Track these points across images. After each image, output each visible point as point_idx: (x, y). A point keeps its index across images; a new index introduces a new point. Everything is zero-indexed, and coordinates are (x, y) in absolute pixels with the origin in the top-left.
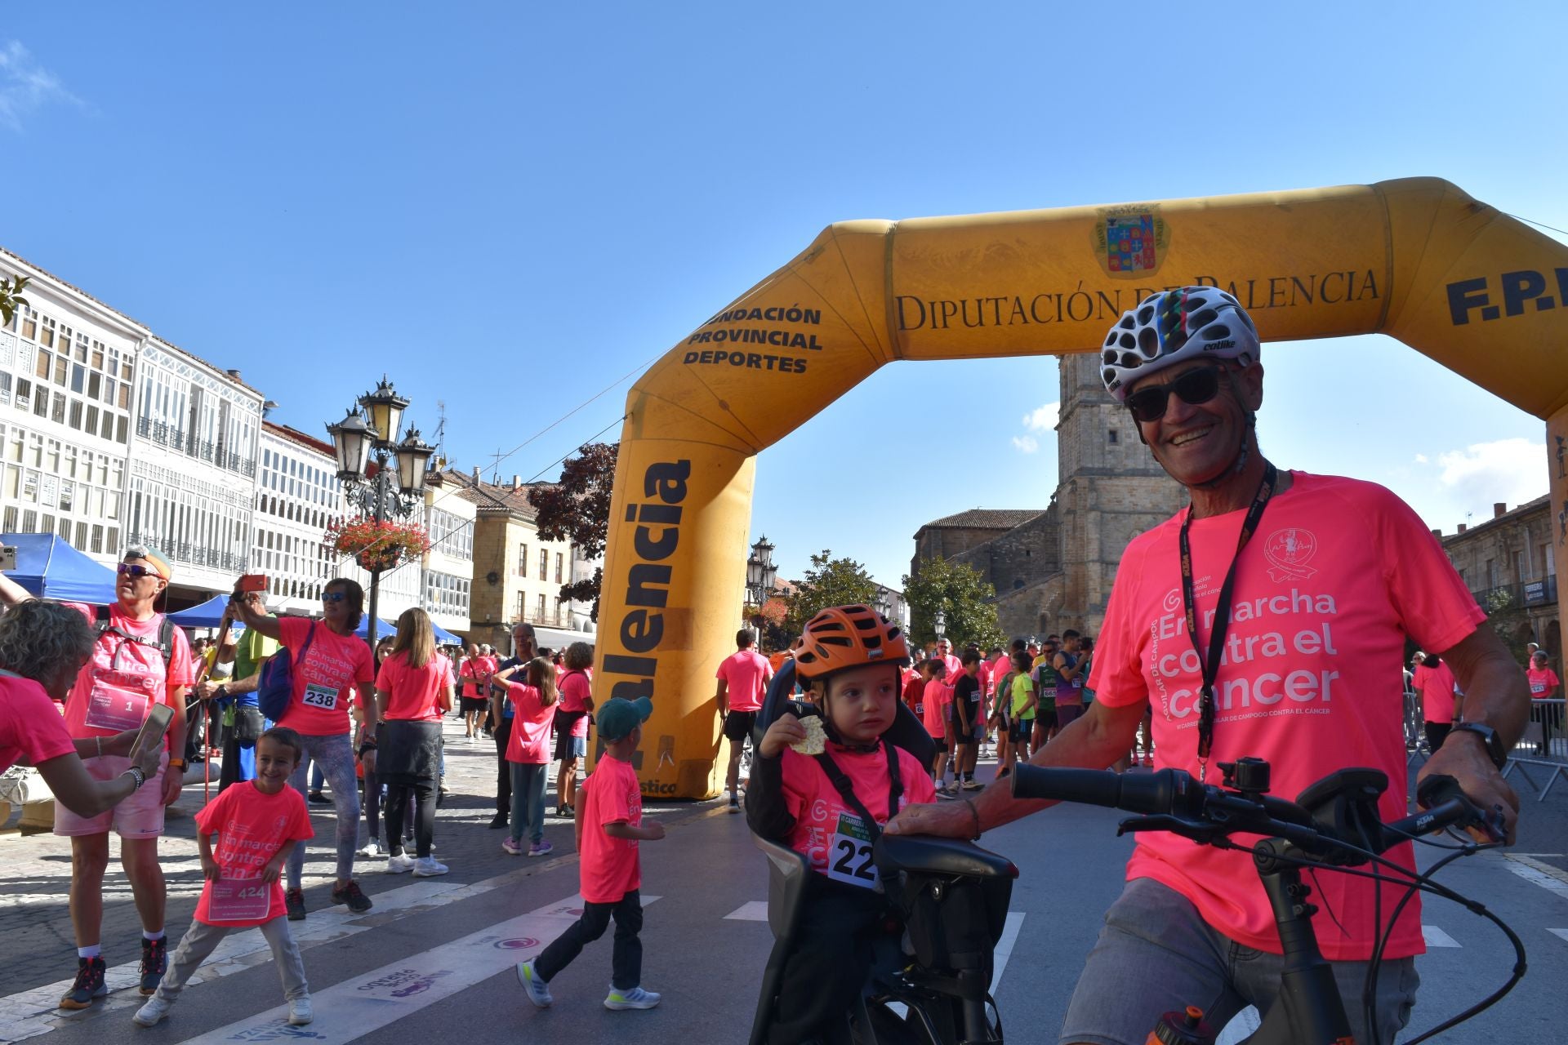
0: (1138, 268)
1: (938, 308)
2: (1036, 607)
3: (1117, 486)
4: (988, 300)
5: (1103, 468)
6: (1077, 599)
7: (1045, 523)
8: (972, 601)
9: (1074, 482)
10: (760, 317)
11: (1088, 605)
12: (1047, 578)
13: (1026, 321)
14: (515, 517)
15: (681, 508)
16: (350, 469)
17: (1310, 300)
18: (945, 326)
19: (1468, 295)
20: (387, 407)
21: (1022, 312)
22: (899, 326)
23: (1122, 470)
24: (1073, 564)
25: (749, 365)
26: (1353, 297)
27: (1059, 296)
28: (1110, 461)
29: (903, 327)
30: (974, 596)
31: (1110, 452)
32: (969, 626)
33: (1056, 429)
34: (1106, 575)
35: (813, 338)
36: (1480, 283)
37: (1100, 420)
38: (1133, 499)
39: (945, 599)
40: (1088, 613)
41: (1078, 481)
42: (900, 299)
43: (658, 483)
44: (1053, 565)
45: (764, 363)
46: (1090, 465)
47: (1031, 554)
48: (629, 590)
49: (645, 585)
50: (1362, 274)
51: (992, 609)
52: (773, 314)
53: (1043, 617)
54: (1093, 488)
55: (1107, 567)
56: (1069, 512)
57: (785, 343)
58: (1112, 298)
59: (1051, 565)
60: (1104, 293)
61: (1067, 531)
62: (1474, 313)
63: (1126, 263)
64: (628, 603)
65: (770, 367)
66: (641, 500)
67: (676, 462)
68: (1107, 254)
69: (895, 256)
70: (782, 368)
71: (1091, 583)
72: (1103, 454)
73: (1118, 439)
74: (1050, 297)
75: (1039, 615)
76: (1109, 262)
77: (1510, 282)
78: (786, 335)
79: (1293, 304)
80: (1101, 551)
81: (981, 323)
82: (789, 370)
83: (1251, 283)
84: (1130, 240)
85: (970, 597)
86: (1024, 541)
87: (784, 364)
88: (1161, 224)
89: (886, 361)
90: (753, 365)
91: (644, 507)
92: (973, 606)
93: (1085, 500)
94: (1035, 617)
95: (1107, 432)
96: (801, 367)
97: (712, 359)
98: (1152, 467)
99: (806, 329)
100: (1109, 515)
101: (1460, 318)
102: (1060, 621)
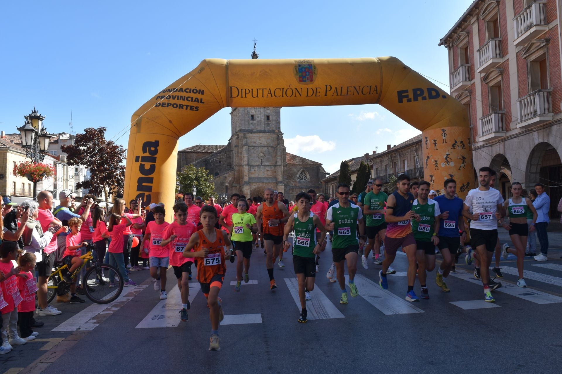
0: (308, 81)
1: (244, 91)
2: (224, 183)
3: (254, 136)
4: (260, 89)
5: (249, 130)
6: (239, 180)
7: (227, 150)
8: (205, 182)
9: (238, 135)
10: (182, 91)
11: (243, 182)
12: (228, 172)
13: (272, 97)
14: (11, 150)
15: (156, 157)
16: (28, 144)
17: (358, 94)
18: (246, 97)
19: (403, 94)
20: (37, 120)
21: (271, 93)
22: (230, 96)
23: (255, 130)
24: (237, 166)
25: (179, 108)
26: (371, 93)
27: (283, 89)
28: (251, 127)
29: (231, 97)
30: (205, 180)
31: (251, 123)
32: (204, 191)
33: (230, 114)
34: (250, 170)
35: (201, 99)
36: (407, 91)
37: (248, 111)
38: (260, 141)
39: (195, 181)
40: (244, 185)
41: (239, 134)
42: (231, 87)
43: (148, 148)
44: (230, 167)
45: (185, 107)
46: (244, 128)
47: (221, 162)
48: (138, 186)
49: (144, 184)
50: (373, 86)
51: (212, 184)
52: (187, 90)
53: (227, 187)
54: (245, 137)
55: (250, 167)
56: (236, 146)
57: (192, 101)
58: (299, 90)
59: (229, 167)
60: (297, 89)
61: (235, 153)
62: (405, 100)
63: (304, 79)
64: (138, 190)
65: (187, 109)
66: (141, 154)
67: (154, 141)
68: (298, 76)
69: (229, 73)
70: (191, 109)
71: (245, 173)
72: (249, 124)
73: (255, 118)
74: (280, 89)
75: (225, 186)
76: (299, 79)
77: (415, 91)
78: (192, 98)
79: (353, 95)
80: (248, 161)
81: (257, 97)
82: (193, 110)
83: (342, 87)
84: (306, 72)
85: (204, 180)
86: (219, 157)
87: (192, 108)
88: (315, 68)
89: (224, 107)
90: (181, 108)
91: (142, 157)
92: (205, 184)
93: (242, 142)
94: (223, 187)
95: (250, 116)
96: (197, 109)
97: (166, 105)
98: (267, 129)
99: (199, 96)
100: (251, 147)
101: (400, 101)
102: (233, 188)
